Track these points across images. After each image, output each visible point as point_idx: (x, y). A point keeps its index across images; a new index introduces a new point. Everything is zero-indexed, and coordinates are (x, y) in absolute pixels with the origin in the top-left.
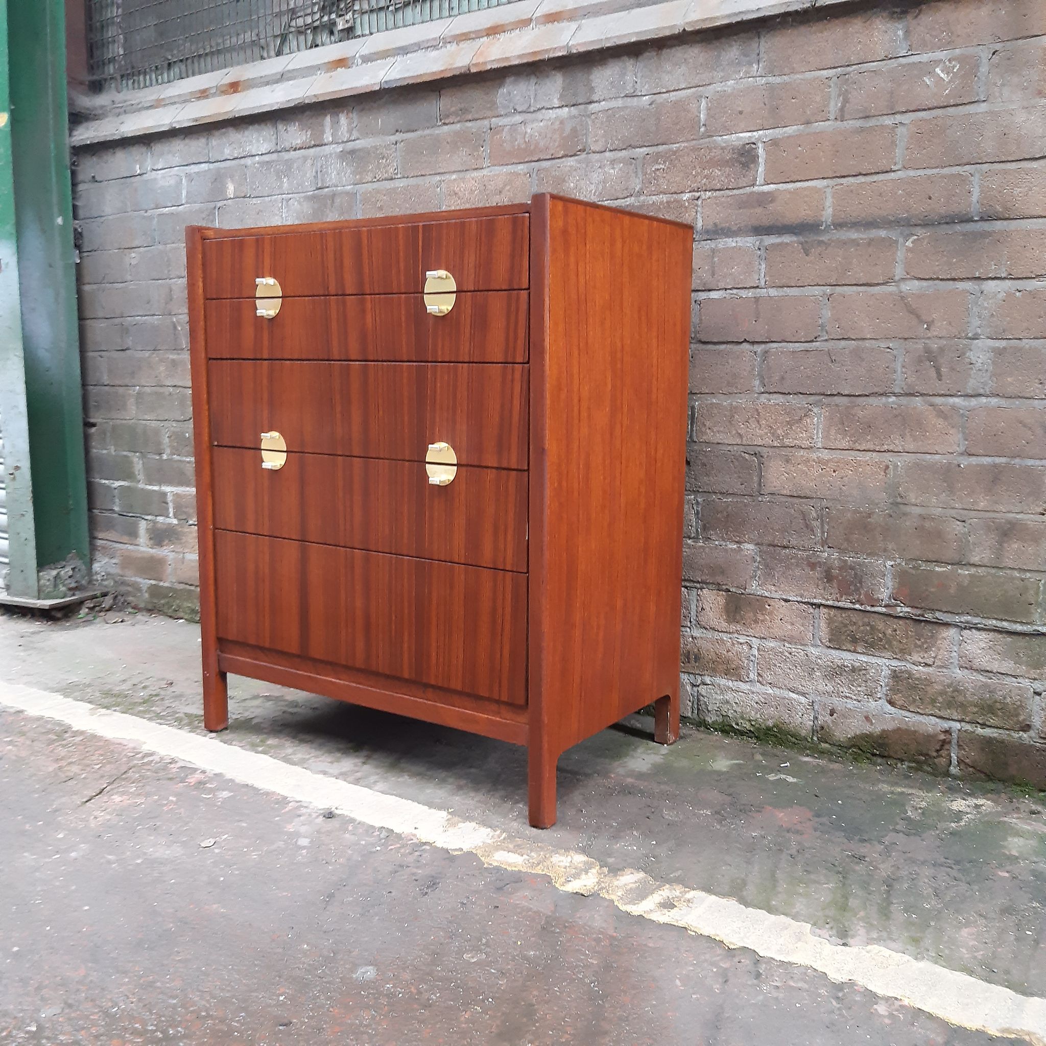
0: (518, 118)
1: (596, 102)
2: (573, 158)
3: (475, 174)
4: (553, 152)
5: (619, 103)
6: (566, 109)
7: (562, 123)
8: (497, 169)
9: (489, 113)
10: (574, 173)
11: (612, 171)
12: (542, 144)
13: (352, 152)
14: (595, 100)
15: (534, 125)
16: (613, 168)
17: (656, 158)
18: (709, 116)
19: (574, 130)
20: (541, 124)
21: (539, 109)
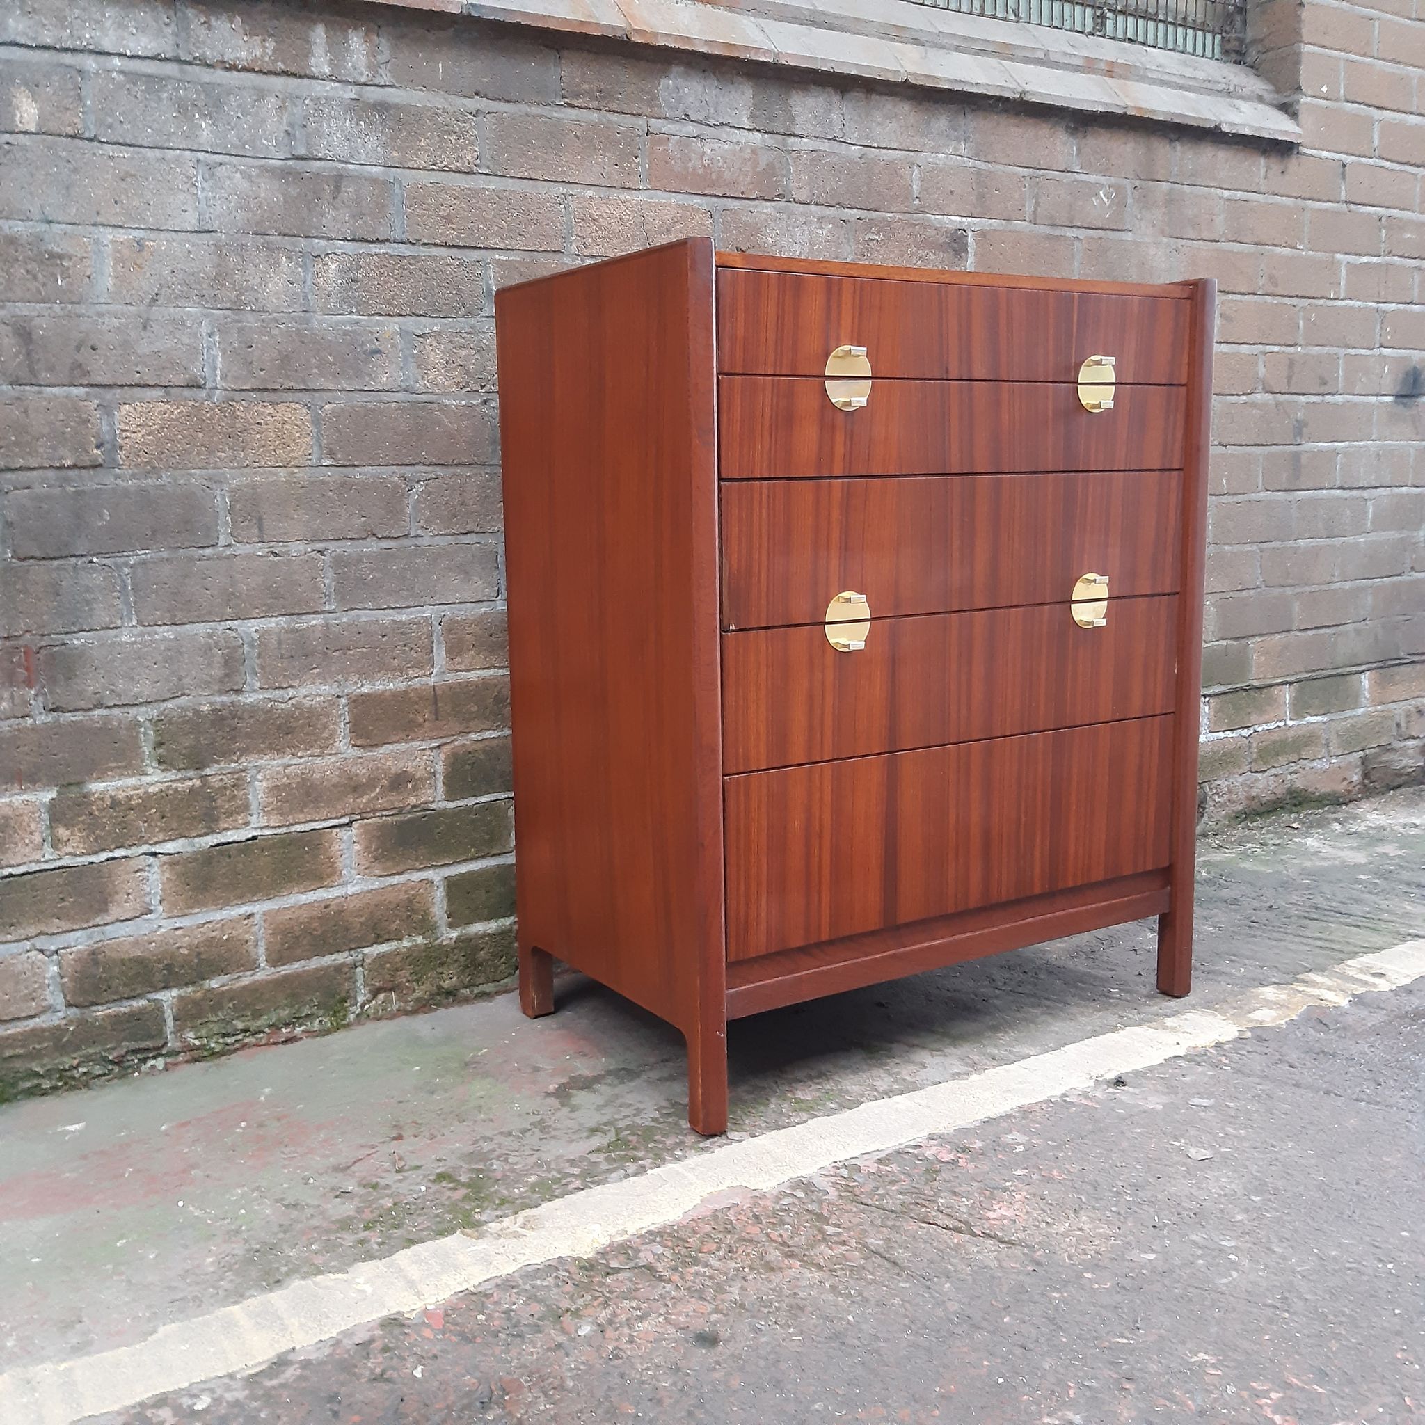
0: (691, 129)
1: (798, 136)
2: (768, 204)
3: (625, 195)
4: (743, 189)
5: (825, 146)
6: (758, 135)
7: (754, 152)
8: (661, 197)
9: (647, 110)
10: (772, 224)
11: (819, 231)
12: (727, 175)
13: (381, 107)
14: (797, 133)
15: (716, 146)
16: (822, 228)
17: (869, 225)
18: (923, 189)
19: (771, 166)
20: (726, 147)
21: (722, 124)
